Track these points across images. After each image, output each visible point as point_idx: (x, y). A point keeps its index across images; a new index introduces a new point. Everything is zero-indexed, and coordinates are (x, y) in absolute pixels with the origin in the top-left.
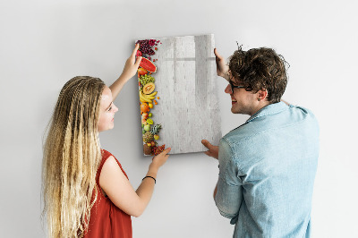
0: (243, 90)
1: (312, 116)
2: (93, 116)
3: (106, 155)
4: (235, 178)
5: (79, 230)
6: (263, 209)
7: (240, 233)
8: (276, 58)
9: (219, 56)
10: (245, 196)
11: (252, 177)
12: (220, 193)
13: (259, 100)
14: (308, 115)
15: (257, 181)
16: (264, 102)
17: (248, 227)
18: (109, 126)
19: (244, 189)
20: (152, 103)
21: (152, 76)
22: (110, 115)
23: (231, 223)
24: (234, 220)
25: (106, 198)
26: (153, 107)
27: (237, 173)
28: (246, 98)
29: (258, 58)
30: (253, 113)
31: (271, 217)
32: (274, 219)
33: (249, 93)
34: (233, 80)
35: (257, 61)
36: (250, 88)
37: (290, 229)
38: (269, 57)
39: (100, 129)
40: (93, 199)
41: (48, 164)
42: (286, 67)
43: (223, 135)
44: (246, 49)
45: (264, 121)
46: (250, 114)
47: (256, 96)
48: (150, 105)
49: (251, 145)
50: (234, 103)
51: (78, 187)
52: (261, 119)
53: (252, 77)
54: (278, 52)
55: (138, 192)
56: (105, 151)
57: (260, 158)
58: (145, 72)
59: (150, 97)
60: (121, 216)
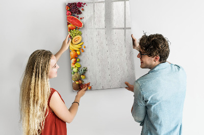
0: (147, 56)
1: (183, 69)
2: (46, 70)
3: (53, 91)
4: (142, 102)
5: (39, 130)
8: (164, 40)
9: (134, 38)
10: (148, 111)
11: (151, 102)
12: (134, 110)
13: (155, 61)
14: (181, 69)
15: (155, 103)
19: (147, 108)
20: (79, 51)
22: (55, 70)
23: (140, 125)
24: (142, 124)
25: (53, 113)
26: (80, 54)
27: (143, 99)
28: (148, 60)
29: (154, 39)
30: (152, 68)
31: (161, 122)
32: (163, 123)
36: (150, 55)
39: (50, 77)
40: (46, 113)
42: (169, 44)
43: (136, 79)
44: (148, 35)
45: (158, 72)
47: (153, 59)
48: (78, 53)
49: (151, 85)
50: (142, 63)
52: (156, 71)
53: (151, 49)
54: (165, 36)
55: (70, 110)
56: (52, 89)
57: (155, 92)
58: (74, 27)
59: (78, 46)
60: (61, 122)
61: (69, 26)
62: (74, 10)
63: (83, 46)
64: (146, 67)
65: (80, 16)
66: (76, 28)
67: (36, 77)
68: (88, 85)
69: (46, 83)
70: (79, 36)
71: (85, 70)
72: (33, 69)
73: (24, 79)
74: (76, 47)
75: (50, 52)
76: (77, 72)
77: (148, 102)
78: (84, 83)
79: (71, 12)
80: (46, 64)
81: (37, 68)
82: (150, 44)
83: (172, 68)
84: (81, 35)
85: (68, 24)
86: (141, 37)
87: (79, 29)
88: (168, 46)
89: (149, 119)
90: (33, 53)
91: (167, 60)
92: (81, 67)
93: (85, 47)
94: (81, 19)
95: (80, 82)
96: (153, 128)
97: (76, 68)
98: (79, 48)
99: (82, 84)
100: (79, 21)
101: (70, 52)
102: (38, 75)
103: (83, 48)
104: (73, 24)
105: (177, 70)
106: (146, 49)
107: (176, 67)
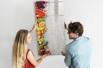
61: (37, 16)
62: (40, 6)
63: (46, 28)
64: (72, 39)
65: (44, 10)
66: (41, 17)
67: (20, 43)
68: (49, 52)
69: (25, 46)
70: (43, 22)
71: (47, 43)
72: (19, 39)
73: (14, 44)
74: (41, 29)
75: (27, 31)
76: (42, 44)
77: (73, 56)
78: (46, 51)
79: (38, 7)
80: (25, 36)
81: (21, 39)
82: (74, 27)
83: (85, 39)
84: (44, 21)
85: (36, 14)
86: (69, 23)
87: (43, 17)
88: (83, 28)
89: (73, 65)
90: (19, 31)
91: (82, 35)
92: (44, 41)
93: (47, 29)
94: (45, 11)
95: (44, 50)
97: (41, 42)
98: (43, 29)
99: (44, 51)
100: (43, 13)
101: (37, 31)
102: (21, 42)
103: (46, 29)
104: (40, 15)
106: (72, 30)
107: (87, 38)
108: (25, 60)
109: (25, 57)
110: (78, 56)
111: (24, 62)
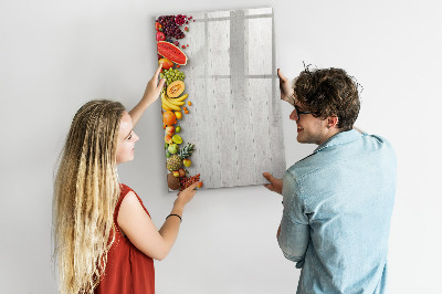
0: (310, 116)
1: (389, 145)
2: (110, 146)
3: (125, 190)
4: (300, 216)
5: (95, 275)
6: (333, 251)
7: (306, 278)
9: (283, 78)
10: (313, 236)
11: (320, 215)
12: (284, 233)
13: (329, 127)
14: (384, 145)
15: (327, 220)
16: (334, 130)
17: (316, 272)
18: (129, 157)
19: (311, 229)
20: (180, 111)
21: (181, 71)
22: (130, 145)
23: (297, 267)
24: (300, 264)
25: (125, 239)
26: (182, 118)
27: (303, 211)
28: (313, 125)
29: (327, 80)
30: (321, 142)
31: (342, 260)
33: (317, 120)
34: (299, 104)
35: (326, 83)
36: (318, 114)
37: (364, 274)
38: (339, 78)
39: (119, 161)
40: (110, 240)
41: (60, 201)
43: (288, 167)
45: (334, 152)
46: (318, 143)
47: (325, 122)
48: (178, 115)
50: (300, 130)
51: (94, 226)
52: (331, 149)
53: (319, 101)
55: (161, 232)
56: (124, 186)
57: (329, 194)
58: (170, 63)
59: (178, 102)
60: (142, 258)
61: (162, 61)
62: (171, 28)
63: (187, 102)
64: (309, 141)
65: (182, 42)
66: (174, 67)
68: (197, 178)
70: (178, 82)
71: (192, 150)
72: (81, 145)
74: (174, 104)
75: (117, 105)
76: (176, 154)
77: (313, 217)
78: (188, 175)
79: (165, 35)
82: (318, 90)
83: (365, 142)
84: (183, 80)
85: (160, 58)
87: (180, 66)
89: (315, 254)
92: (183, 142)
93: (191, 104)
94: (184, 47)
95: (182, 172)
96: (323, 274)
97: (174, 145)
98: (180, 106)
99: (185, 177)
100: (180, 53)
101: (162, 112)
103: (187, 106)
104: (169, 59)
105: (376, 146)
106: (309, 102)
107: (374, 140)
108: (111, 232)
109: (110, 220)
110: (336, 218)
111: (105, 240)
